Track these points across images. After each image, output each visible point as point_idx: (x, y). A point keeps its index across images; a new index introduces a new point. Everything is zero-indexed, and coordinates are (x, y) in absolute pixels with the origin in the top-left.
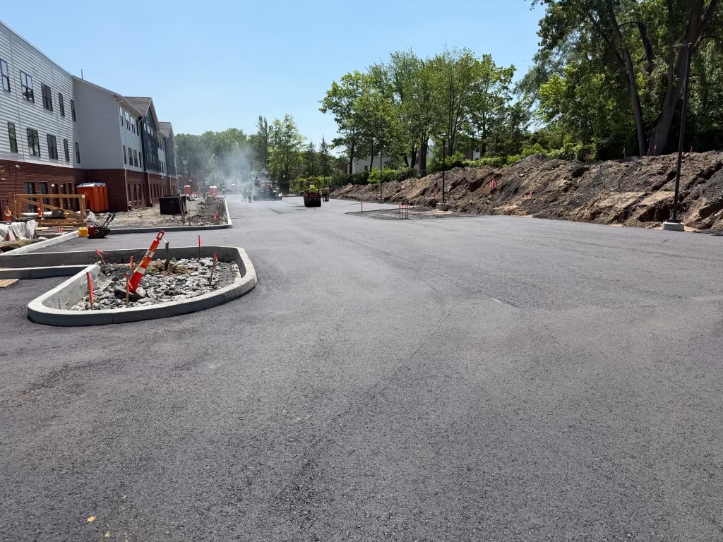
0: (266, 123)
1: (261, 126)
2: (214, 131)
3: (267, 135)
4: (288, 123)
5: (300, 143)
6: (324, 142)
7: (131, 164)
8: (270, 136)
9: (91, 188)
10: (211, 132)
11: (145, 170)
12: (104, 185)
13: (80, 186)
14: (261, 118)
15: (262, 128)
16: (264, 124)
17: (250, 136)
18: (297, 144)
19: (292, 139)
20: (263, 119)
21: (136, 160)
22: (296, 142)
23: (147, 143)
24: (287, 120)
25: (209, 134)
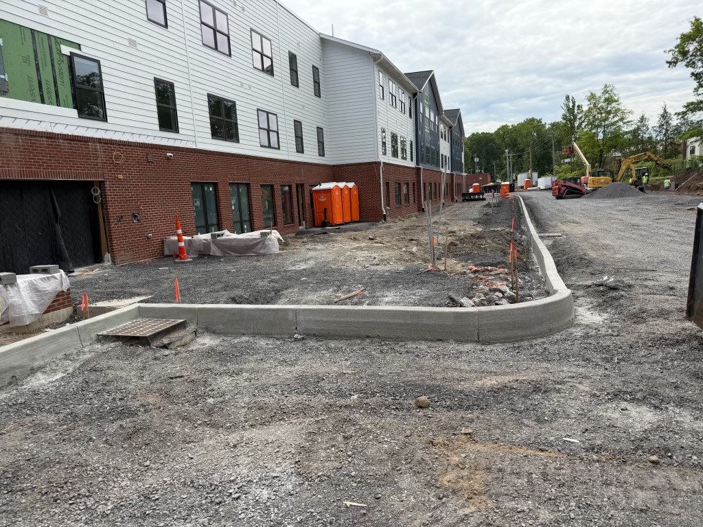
0: (574, 103)
1: (568, 106)
2: (510, 124)
3: (575, 117)
4: (607, 96)
5: (622, 119)
6: (665, 112)
7: (395, 154)
8: (578, 117)
9: (329, 191)
10: (506, 126)
11: (417, 164)
12: (351, 185)
13: (317, 188)
14: (568, 98)
15: (569, 109)
16: (571, 104)
17: (551, 124)
18: (618, 121)
19: (612, 115)
20: (571, 98)
21: (403, 150)
22: (616, 119)
23: (423, 129)
24: (606, 92)
25: (504, 128)
